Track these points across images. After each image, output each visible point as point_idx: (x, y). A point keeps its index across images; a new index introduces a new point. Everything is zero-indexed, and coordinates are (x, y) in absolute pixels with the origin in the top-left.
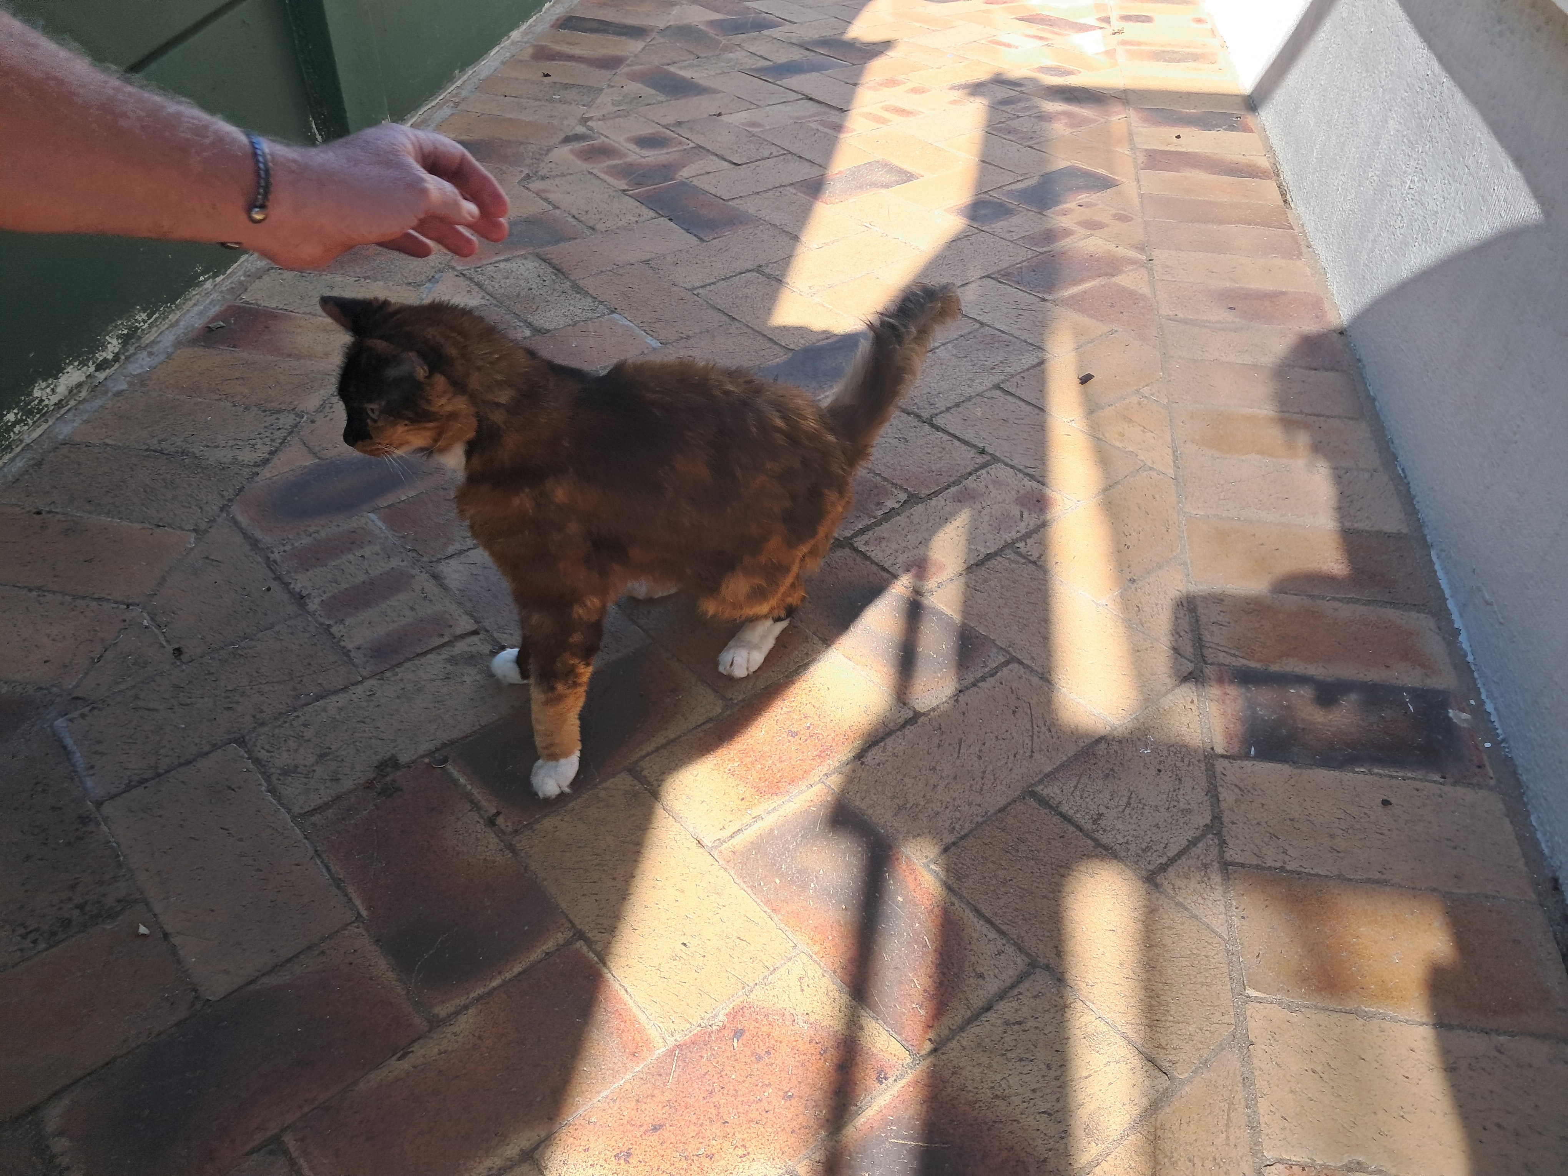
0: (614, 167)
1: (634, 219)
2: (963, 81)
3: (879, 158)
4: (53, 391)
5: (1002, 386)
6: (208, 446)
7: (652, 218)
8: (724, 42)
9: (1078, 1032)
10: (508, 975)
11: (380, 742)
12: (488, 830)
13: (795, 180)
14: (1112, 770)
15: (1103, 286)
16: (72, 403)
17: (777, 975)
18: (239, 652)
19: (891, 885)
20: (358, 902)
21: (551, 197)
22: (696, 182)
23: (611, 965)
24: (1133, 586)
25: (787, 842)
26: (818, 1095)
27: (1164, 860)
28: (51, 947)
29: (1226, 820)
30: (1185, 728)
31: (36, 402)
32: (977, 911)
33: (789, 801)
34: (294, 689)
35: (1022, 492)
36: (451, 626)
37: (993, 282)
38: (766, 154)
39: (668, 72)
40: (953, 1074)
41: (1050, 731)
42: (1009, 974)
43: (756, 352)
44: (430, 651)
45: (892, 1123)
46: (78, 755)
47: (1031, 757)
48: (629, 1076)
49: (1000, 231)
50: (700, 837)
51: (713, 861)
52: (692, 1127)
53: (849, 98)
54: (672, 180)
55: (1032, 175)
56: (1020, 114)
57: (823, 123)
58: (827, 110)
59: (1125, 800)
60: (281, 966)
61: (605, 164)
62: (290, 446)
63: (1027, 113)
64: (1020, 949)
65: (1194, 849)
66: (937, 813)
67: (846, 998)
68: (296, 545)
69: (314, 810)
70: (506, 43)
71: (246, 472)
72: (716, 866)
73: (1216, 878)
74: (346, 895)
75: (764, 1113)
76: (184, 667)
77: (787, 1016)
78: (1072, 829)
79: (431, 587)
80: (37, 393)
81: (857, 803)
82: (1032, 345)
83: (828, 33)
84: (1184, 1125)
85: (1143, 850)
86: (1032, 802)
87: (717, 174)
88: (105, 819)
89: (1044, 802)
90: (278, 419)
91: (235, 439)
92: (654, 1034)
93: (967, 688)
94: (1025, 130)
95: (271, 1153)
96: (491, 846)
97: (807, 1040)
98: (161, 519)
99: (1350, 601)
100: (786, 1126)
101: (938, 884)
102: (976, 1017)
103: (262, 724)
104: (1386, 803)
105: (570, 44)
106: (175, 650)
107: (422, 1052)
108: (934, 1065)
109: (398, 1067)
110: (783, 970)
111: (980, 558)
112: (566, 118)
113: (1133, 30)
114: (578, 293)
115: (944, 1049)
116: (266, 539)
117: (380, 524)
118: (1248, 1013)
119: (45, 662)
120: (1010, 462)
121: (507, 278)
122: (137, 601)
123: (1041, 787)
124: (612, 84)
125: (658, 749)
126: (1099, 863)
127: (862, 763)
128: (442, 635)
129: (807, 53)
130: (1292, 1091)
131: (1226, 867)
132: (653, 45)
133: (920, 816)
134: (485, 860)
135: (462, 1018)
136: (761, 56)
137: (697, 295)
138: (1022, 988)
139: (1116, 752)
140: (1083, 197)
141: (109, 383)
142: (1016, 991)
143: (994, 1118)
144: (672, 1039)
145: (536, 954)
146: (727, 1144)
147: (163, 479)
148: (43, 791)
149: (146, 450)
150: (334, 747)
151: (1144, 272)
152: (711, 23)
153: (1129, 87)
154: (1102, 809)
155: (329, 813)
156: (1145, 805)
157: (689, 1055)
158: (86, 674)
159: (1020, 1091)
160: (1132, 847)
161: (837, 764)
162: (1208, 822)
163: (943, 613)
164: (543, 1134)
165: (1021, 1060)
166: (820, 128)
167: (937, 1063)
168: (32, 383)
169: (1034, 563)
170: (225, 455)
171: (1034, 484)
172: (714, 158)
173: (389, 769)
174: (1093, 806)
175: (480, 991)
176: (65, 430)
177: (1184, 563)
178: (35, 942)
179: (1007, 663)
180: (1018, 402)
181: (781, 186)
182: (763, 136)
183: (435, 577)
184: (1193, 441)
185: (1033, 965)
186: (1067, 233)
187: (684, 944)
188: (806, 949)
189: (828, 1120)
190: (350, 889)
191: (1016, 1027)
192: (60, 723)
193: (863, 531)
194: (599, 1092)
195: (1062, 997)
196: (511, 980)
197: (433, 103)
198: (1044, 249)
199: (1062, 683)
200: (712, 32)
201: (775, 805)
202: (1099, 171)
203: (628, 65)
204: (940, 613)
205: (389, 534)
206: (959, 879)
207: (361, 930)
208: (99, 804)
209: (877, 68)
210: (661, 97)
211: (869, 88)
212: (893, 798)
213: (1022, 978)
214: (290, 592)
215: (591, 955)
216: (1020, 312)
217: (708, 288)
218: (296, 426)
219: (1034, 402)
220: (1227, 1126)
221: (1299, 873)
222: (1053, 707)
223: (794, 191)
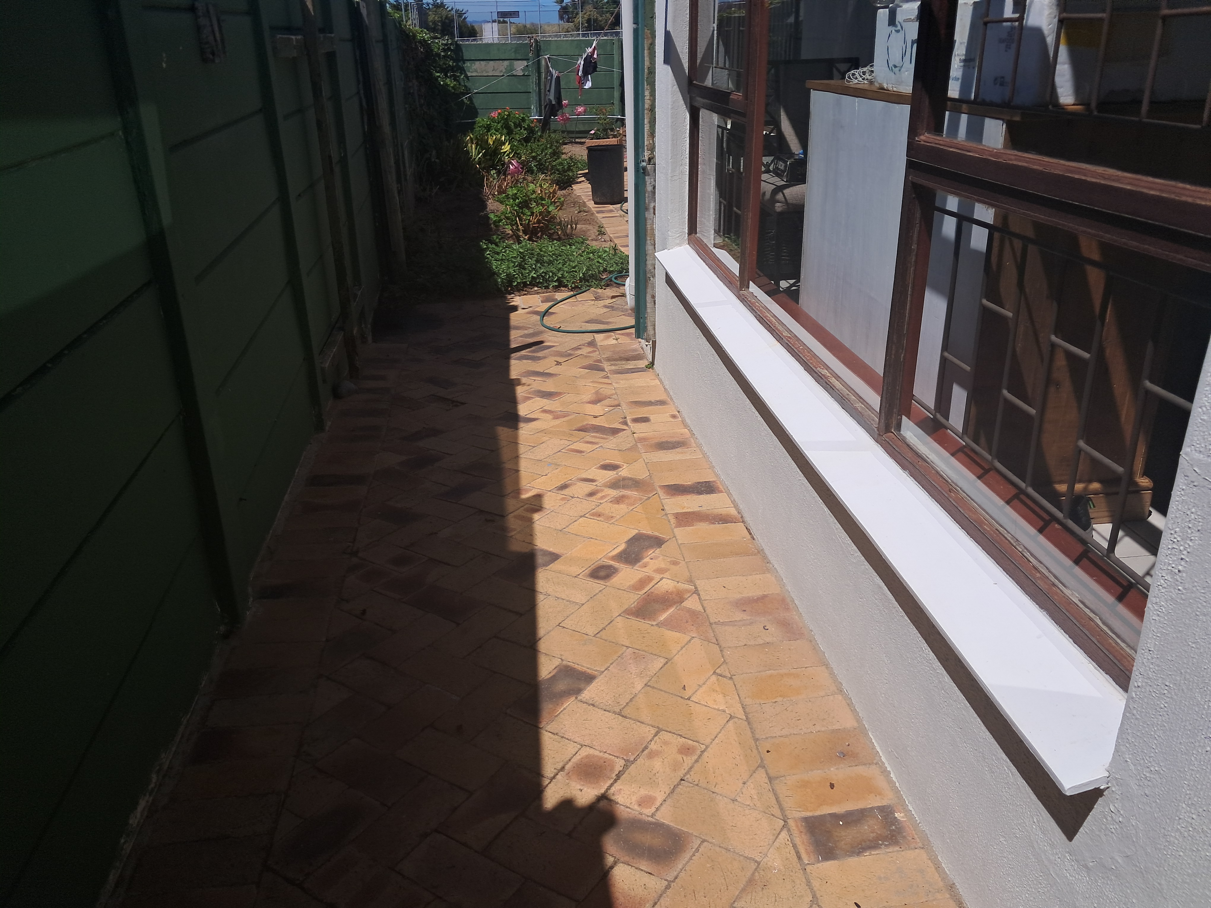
2: (563, 483)
5: (649, 684)
15: (678, 610)
24: (746, 786)
29: (818, 896)
37: (624, 619)
49: (616, 583)
53: (503, 507)
54: (423, 586)
55: (619, 543)
56: (601, 501)
61: (381, 583)
63: (605, 500)
82: (656, 655)
94: (607, 512)
113: (641, 429)
120: (668, 730)
124: (361, 523)
132: (373, 488)
136: (441, 484)
140: (651, 553)
151: (695, 597)
152: (401, 464)
180: (660, 692)
186: (650, 579)
198: (642, 592)
200: (404, 470)
202: (655, 533)
203: (364, 506)
210: (395, 527)
211: (513, 497)
216: (643, 635)
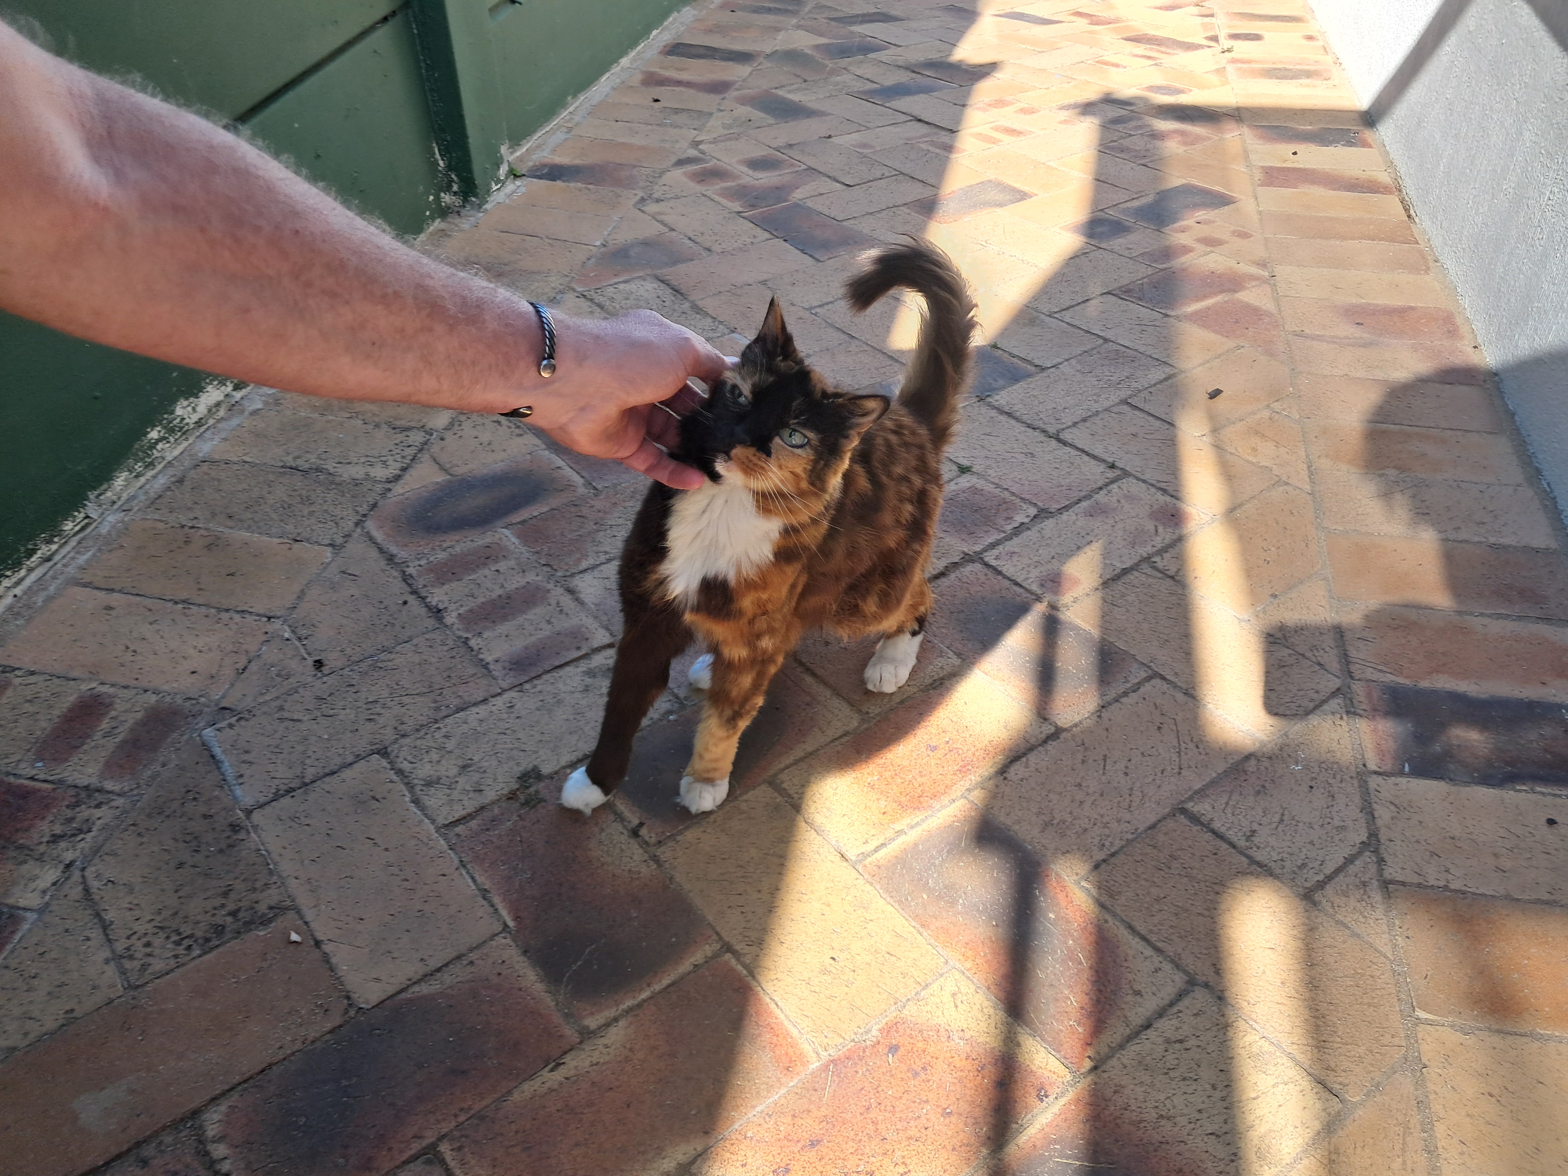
0: (727, 189)
1: (749, 240)
2: (1072, 101)
3: (992, 177)
4: (194, 409)
5: (1129, 401)
6: (340, 463)
7: (768, 239)
8: (830, 65)
9: (1242, 1051)
10: (657, 987)
11: (522, 754)
12: (632, 841)
13: (908, 200)
14: (1263, 786)
15: (1226, 302)
16: (211, 422)
17: (929, 991)
18: (379, 664)
19: (1043, 902)
20: (504, 913)
21: (667, 219)
22: (809, 204)
23: (761, 979)
24: (1276, 601)
25: (932, 857)
26: (978, 1112)
27: (1321, 877)
28: (205, 953)
29: (1383, 838)
30: (1335, 744)
31: (178, 420)
32: (1131, 928)
33: (932, 816)
34: (435, 702)
35: (1155, 507)
36: (587, 639)
37: (1115, 298)
38: (878, 175)
39: (777, 96)
40: (1115, 1092)
41: (1197, 747)
42: (1168, 991)
43: (877, 369)
44: (567, 664)
45: (1055, 1142)
46: (227, 764)
47: (1180, 773)
48: (783, 1091)
49: (1119, 248)
50: (843, 851)
51: (858, 876)
52: (851, 1143)
53: (958, 119)
54: (786, 201)
55: (1147, 192)
56: (1132, 133)
57: (933, 143)
58: (937, 130)
59: (1277, 818)
60: (431, 975)
61: (719, 186)
62: (421, 462)
63: (1139, 132)
64: (1178, 966)
65: (1351, 866)
66: (1085, 830)
67: (1001, 1015)
68: (431, 559)
69: (458, 820)
70: (615, 69)
71: (379, 488)
72: (861, 881)
73: (1377, 896)
74: (492, 906)
75: (923, 1130)
76: (325, 679)
77: (942, 1033)
78: (1225, 846)
79: (567, 601)
80: (179, 411)
81: (1002, 819)
82: (1157, 360)
83: (934, 56)
84: (1359, 1150)
85: (1300, 868)
86: (1182, 818)
87: (830, 195)
88: (255, 827)
89: (1195, 819)
90: (408, 436)
91: (367, 456)
92: (807, 1048)
93: (1110, 704)
94: (1138, 148)
95: (429, 1162)
96: (635, 857)
97: (964, 1056)
98: (299, 534)
99: (1500, 616)
100: (946, 1143)
101: (1090, 901)
102: (1137, 1034)
103: (404, 736)
104: (1551, 822)
105: (678, 69)
106: (316, 661)
107: (574, 1063)
108: (1095, 1083)
109: (550, 1078)
110: (935, 986)
111: (1116, 572)
112: (677, 142)
113: (1242, 48)
114: (698, 313)
115: (1104, 1068)
116: (402, 554)
117: (514, 540)
118: (1420, 1036)
119: (193, 673)
120: (1142, 477)
121: (627, 299)
122: (279, 614)
123: (1191, 804)
124: (722, 108)
125: (796, 762)
126: (1254, 881)
127: (1005, 779)
128: (578, 648)
129: (914, 75)
130: (1468, 1115)
131: (1386, 885)
132: (760, 70)
133: (1068, 832)
134: (630, 871)
135: (613, 1030)
136: (868, 79)
137: (815, 315)
138: (1181, 1006)
139: (1267, 769)
140: (1201, 214)
141: (245, 403)
142: (1175, 1009)
143: (1160, 1139)
144: (825, 1054)
145: (685, 966)
146: (886, 1161)
147: (299, 495)
148: (195, 799)
149: (282, 467)
150: (476, 759)
151: (1267, 288)
152: (817, 47)
153: (1241, 105)
154: (1255, 826)
155: (473, 824)
156: (1298, 821)
157: (844, 1070)
158: (232, 685)
159: (1184, 1111)
160: (1288, 864)
161: (979, 779)
162: (1365, 839)
163: (1081, 629)
164: (700, 1149)
165: (1184, 1079)
166: (931, 148)
167: (1098, 1081)
168: (174, 401)
169: (1172, 577)
170: (357, 472)
171: (1168, 499)
172: (827, 179)
173: (531, 780)
174: (1245, 823)
175: (629, 1003)
176: (206, 448)
177: (1325, 579)
178: (189, 948)
179: (1149, 679)
180: (1147, 417)
181: (895, 206)
182: (874, 157)
183: (571, 591)
184: (1326, 456)
185: (1192, 982)
186: (1186, 250)
187: (833, 959)
188: (958, 965)
189: (989, 1138)
190: (497, 900)
191: (1178, 1046)
192: (209, 732)
193: (993, 546)
194: (753, 1107)
195: (1223, 1015)
196: (660, 992)
197: (547, 129)
198: (1164, 266)
199: (1208, 699)
200: (818, 56)
201: (918, 819)
202: (1217, 188)
203: (737, 90)
204: (1077, 628)
205: (523, 549)
206: (1111, 896)
207: (508, 941)
208: (249, 813)
209: (984, 89)
210: (771, 121)
211: (979, 109)
212: (1039, 814)
213: (1180, 996)
214: (427, 606)
215: (739, 968)
216: (1144, 328)
217: (826, 307)
218: (426, 443)
219: (1163, 417)
220: (1403, 1150)
221: (1464, 893)
222: (1199, 723)
223: (908, 211)
